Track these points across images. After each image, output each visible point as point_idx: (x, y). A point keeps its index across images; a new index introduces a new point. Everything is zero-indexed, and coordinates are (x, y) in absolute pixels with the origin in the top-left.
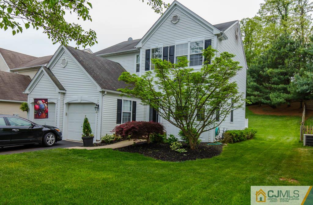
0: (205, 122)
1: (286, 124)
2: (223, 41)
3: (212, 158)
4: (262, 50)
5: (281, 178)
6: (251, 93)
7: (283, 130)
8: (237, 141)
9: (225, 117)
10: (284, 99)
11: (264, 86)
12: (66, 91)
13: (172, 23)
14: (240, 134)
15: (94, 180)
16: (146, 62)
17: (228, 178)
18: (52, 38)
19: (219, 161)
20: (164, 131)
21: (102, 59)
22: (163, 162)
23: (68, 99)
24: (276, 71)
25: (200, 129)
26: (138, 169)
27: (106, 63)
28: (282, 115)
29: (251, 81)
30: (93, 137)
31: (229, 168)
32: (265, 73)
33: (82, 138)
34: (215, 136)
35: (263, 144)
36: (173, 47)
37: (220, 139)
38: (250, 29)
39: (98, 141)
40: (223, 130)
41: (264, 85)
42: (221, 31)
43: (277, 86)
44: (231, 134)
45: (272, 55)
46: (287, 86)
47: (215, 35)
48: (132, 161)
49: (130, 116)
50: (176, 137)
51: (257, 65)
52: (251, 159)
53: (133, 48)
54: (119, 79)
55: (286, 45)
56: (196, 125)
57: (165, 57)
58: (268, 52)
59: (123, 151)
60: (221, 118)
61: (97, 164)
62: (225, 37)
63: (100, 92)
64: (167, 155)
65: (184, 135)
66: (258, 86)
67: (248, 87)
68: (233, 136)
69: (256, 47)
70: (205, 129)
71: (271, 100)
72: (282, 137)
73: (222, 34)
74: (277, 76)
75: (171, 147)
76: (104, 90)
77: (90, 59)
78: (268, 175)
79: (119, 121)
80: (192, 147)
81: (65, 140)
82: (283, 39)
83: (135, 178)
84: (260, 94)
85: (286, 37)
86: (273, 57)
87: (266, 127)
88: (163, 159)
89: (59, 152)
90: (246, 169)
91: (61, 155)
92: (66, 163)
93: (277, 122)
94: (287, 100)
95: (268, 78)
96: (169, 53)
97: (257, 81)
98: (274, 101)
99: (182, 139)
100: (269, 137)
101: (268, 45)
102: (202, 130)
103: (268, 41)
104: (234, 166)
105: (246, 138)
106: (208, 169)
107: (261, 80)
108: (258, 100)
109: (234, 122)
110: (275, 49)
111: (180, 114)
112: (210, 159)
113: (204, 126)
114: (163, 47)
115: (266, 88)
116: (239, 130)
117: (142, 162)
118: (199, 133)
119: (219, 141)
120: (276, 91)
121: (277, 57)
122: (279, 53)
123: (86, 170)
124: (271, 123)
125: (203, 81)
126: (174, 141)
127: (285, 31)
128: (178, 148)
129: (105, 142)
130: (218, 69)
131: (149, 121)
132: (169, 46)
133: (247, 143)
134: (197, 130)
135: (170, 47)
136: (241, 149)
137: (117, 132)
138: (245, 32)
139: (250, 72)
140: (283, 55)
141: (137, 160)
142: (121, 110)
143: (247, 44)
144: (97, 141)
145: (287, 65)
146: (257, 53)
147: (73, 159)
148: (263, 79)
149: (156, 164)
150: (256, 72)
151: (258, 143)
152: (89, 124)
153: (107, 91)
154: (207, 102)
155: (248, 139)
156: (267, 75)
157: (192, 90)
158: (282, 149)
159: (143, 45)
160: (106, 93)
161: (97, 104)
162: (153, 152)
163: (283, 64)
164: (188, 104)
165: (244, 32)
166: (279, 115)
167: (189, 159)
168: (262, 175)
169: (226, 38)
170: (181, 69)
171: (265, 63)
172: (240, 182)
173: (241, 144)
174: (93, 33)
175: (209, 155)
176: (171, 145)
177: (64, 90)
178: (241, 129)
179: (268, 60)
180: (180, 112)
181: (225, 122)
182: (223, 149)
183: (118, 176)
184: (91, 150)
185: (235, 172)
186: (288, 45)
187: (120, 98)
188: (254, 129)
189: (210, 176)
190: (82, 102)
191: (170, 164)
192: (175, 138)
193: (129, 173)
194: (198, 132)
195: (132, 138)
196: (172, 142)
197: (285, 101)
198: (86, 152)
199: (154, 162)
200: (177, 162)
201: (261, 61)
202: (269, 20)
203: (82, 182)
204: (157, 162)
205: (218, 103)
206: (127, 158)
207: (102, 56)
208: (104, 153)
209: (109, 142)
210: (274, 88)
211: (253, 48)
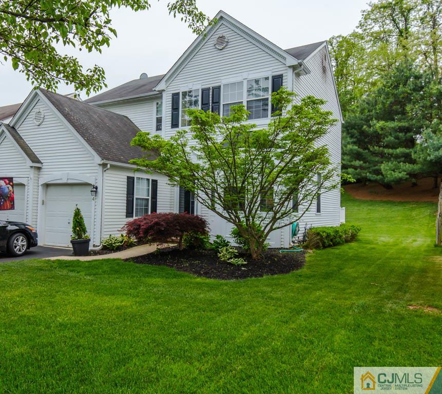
0: (276, 214)
1: (410, 215)
2: (302, 77)
3: (290, 274)
4: (366, 89)
5: (410, 305)
6: (349, 164)
7: (406, 226)
8: (330, 246)
9: (310, 205)
10: (405, 173)
11: (371, 151)
12: (42, 163)
13: (216, 48)
14: (333, 234)
15: (102, 310)
17: (322, 306)
18: (32, 79)
19: (302, 279)
20: (207, 229)
21: (100, 110)
22: (208, 281)
23: (46, 178)
24: (391, 124)
25: (268, 224)
26: (170, 291)
27: (106, 116)
28: (403, 201)
29: (348, 143)
30: (89, 240)
31: (320, 289)
32: (372, 128)
33: (72, 242)
34: (292, 238)
35: (373, 250)
36: (219, 88)
37: (299, 241)
38: (344, 54)
39: (97, 246)
40: (304, 226)
41: (371, 149)
42: (300, 61)
43: (394, 150)
44: (318, 234)
45: (384, 98)
46: (411, 150)
47: (289, 67)
48: (157, 279)
49: (147, 205)
50: (227, 240)
51: (357, 115)
52: (356, 275)
53: (151, 90)
54: (132, 144)
55: (407, 81)
56: (261, 219)
57: (205, 105)
58: (377, 92)
59: (141, 262)
60: (304, 207)
61: (102, 284)
62: (306, 70)
63: (99, 164)
64: (215, 269)
65: (240, 236)
66: (360, 152)
67: (343, 154)
68: (322, 236)
69: (356, 84)
70: (276, 225)
71: (383, 175)
72: (405, 238)
73: (301, 66)
74: (392, 133)
75: (219, 255)
76: (105, 161)
77: (81, 110)
78: (389, 300)
79: (129, 213)
80: (255, 256)
81: (41, 245)
82: (403, 71)
83: (168, 307)
84: (364, 165)
85: (407, 66)
86: (384, 101)
87: (376, 222)
88: (207, 275)
89: (36, 265)
90: (350, 291)
91: (41, 270)
92: (51, 282)
93: (396, 212)
94: (412, 175)
95: (377, 138)
96: (211, 99)
97: (358, 142)
98: (389, 176)
99: (237, 243)
100: (382, 239)
101: (376, 80)
102: (271, 227)
103: (377, 73)
104: (329, 286)
105: (344, 240)
106: (286, 291)
107: (366, 140)
108: (361, 175)
109: (323, 213)
110: (389, 88)
111: (234, 199)
112: (287, 275)
113: (274, 220)
114: (202, 89)
115: (374, 154)
116: (332, 227)
117: (174, 280)
118: (266, 231)
119: (299, 246)
120: (392, 159)
121: (392, 101)
122: (396, 94)
123: (86, 293)
124: (384, 214)
125: (273, 144)
126: (224, 246)
127: (406, 56)
128: (231, 258)
129: (108, 248)
130: (297, 124)
131: (179, 212)
132: (211, 86)
133: (345, 248)
134: (261, 227)
135: (214, 89)
136: (337, 258)
137: (130, 232)
138: (336, 59)
139: (346, 128)
140: (403, 98)
141: (166, 278)
142: (133, 194)
143: (339, 80)
144: (94, 246)
145: (410, 114)
146: (358, 95)
147: (61, 275)
148: (368, 138)
149: (198, 284)
150: (356, 127)
151: (364, 248)
152: (81, 218)
153: (110, 163)
154: (279, 179)
155: (347, 241)
156: (376, 132)
157: (254, 159)
158: (406, 259)
159: (167, 85)
160: (109, 166)
161: (94, 186)
162: (190, 265)
163: (404, 113)
164: (246, 183)
165: (333, 59)
166: (399, 201)
167: (251, 277)
168: (379, 300)
169: (307, 72)
170: (237, 125)
171: (372, 111)
172: (343, 313)
173: (336, 251)
174: (99, 71)
175: (283, 268)
176: (220, 253)
177: (39, 162)
178: (335, 226)
179: (377, 106)
180: (235, 198)
181: (310, 212)
182: (307, 259)
183: (140, 303)
184: (87, 261)
185: (331, 297)
186: (411, 80)
187: (131, 175)
188: (356, 224)
189: (291, 302)
190: (70, 181)
191: (221, 284)
192: (224, 241)
193: (156, 299)
194: (264, 230)
195: (153, 241)
196: (220, 247)
197: (408, 176)
198: (79, 264)
199: (193, 280)
200: (232, 281)
201: (364, 109)
202: (376, 38)
203: (83, 311)
204: (199, 280)
205: (298, 181)
206: (148, 275)
207: (99, 106)
208: (109, 266)
209: (115, 249)
210: (389, 154)
211: (349, 85)
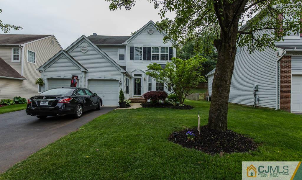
12: (87, 70)
13: (149, 33)
16: (130, 54)
23: (90, 77)
36: (150, 48)
57: (144, 53)
96: (147, 51)
114: (143, 47)
132: (147, 47)
159: (128, 43)
161: (120, 81)
187: (126, 77)
190: (105, 79)
